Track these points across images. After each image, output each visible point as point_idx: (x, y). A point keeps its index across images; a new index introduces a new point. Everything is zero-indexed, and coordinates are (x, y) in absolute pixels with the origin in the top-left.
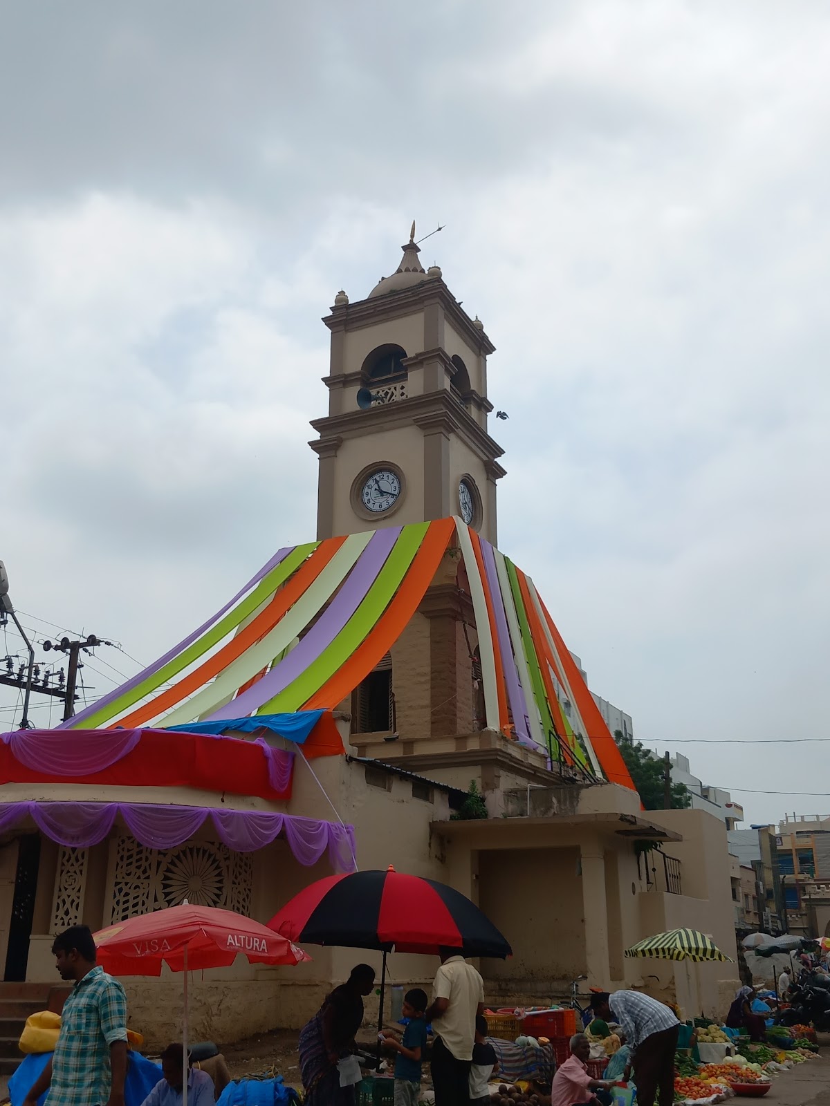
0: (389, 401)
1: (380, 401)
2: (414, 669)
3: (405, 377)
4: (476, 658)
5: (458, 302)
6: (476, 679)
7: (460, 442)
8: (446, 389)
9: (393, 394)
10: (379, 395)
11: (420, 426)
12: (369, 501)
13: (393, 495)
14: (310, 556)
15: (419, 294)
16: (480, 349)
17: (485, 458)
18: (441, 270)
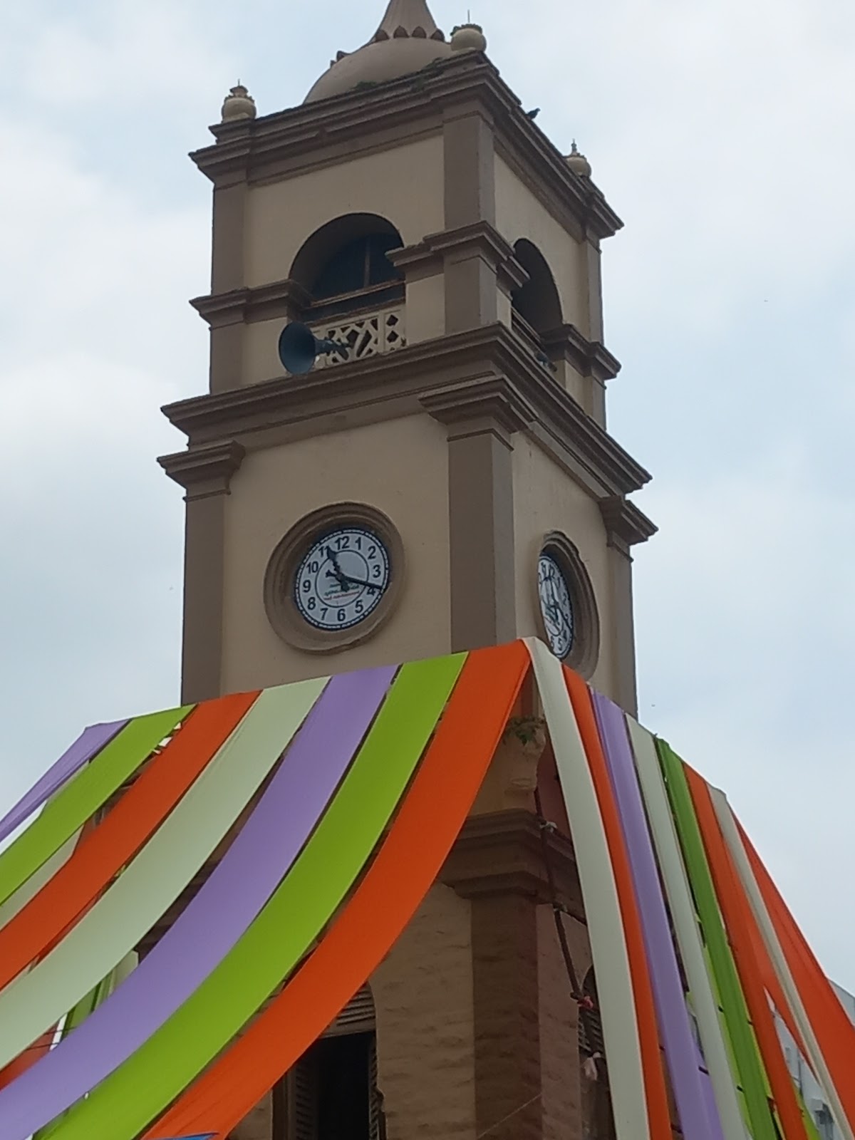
0: (359, 354)
1: (337, 355)
2: (432, 1029)
3: (398, 295)
4: (588, 999)
5: (527, 110)
6: (591, 1055)
7: (537, 454)
8: (500, 324)
9: (368, 337)
10: (335, 339)
11: (435, 415)
12: (312, 601)
13: (372, 586)
14: (164, 743)
15: (427, 94)
16: (583, 224)
17: (603, 494)
18: (484, 34)
